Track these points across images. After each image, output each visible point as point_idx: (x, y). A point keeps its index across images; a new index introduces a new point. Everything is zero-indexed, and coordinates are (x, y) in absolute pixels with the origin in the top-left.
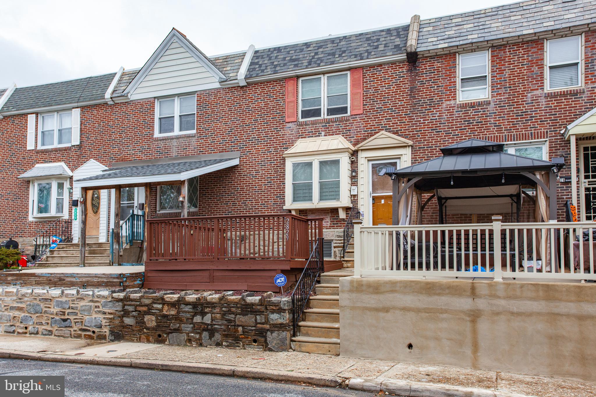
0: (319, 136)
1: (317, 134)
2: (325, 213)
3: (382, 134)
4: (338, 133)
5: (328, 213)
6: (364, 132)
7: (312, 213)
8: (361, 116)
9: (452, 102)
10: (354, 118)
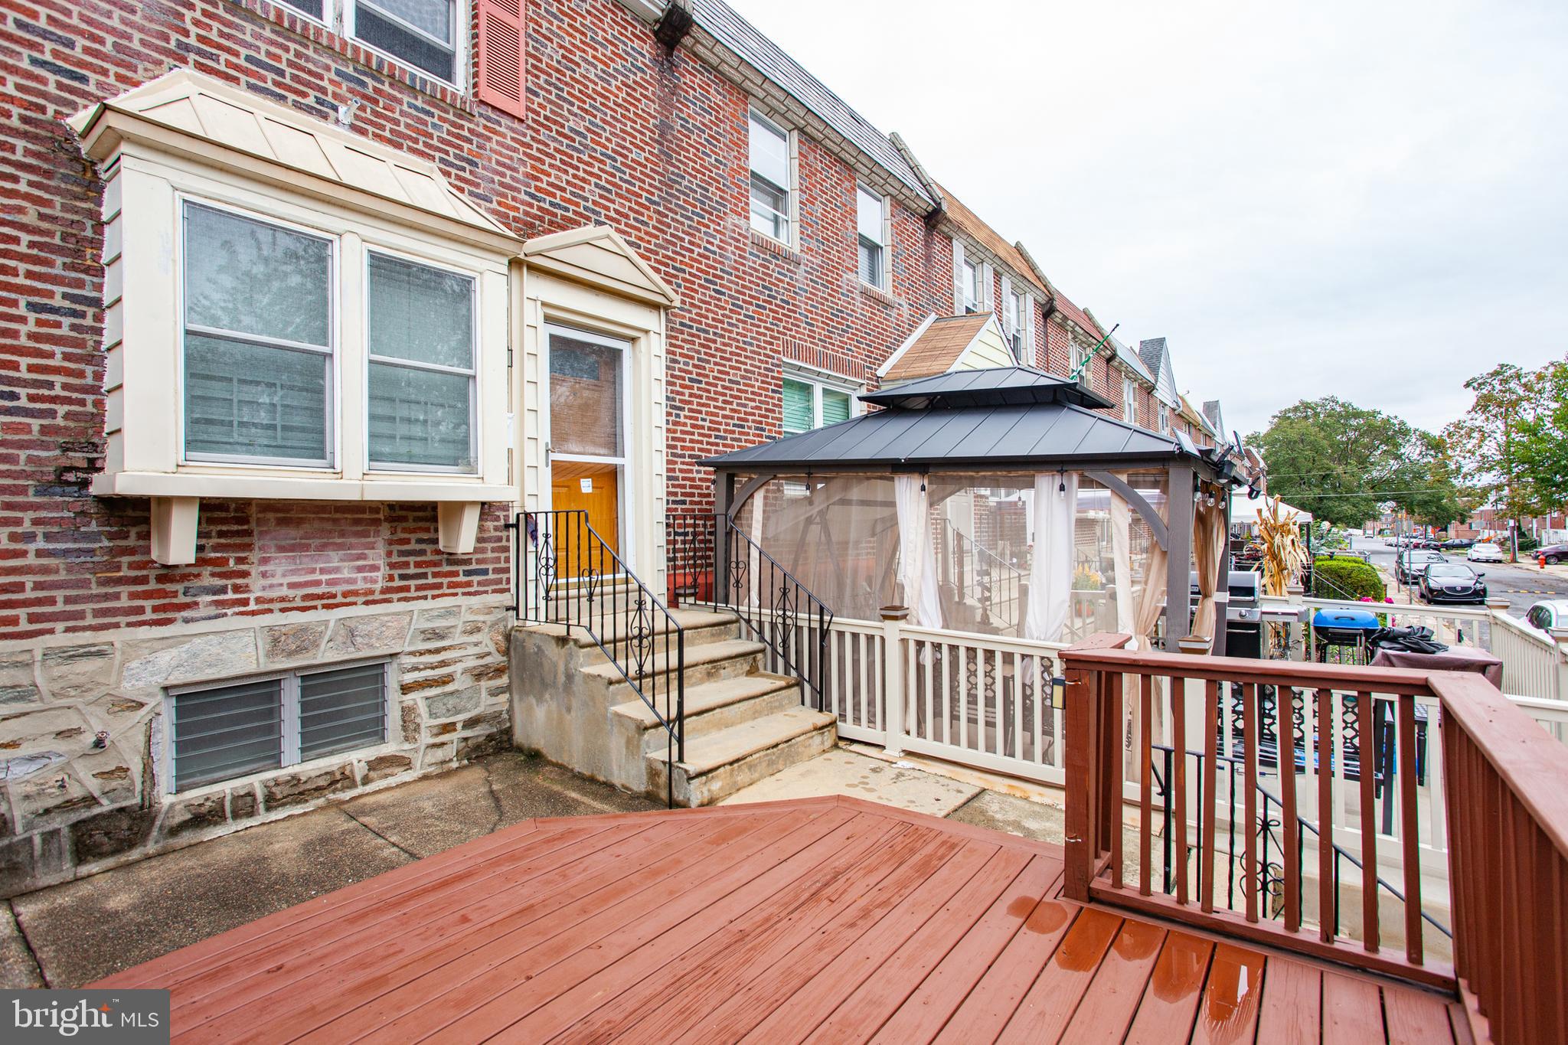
0: (325, 117)
1: (310, 101)
2: (357, 522)
3: (608, 237)
4: (420, 146)
5: (376, 522)
6: (527, 198)
7: (283, 522)
8: (516, 125)
9: (742, 222)
10: (488, 119)
